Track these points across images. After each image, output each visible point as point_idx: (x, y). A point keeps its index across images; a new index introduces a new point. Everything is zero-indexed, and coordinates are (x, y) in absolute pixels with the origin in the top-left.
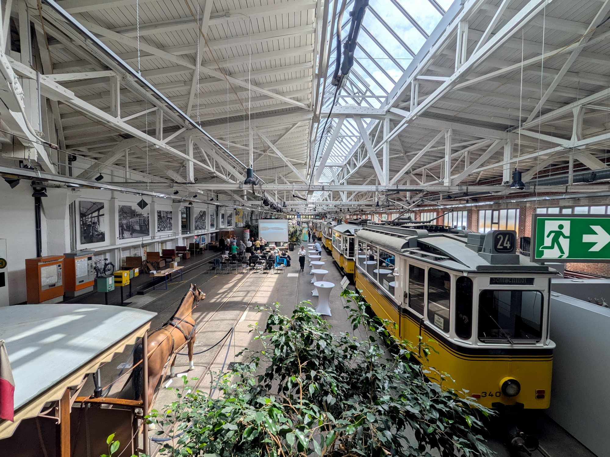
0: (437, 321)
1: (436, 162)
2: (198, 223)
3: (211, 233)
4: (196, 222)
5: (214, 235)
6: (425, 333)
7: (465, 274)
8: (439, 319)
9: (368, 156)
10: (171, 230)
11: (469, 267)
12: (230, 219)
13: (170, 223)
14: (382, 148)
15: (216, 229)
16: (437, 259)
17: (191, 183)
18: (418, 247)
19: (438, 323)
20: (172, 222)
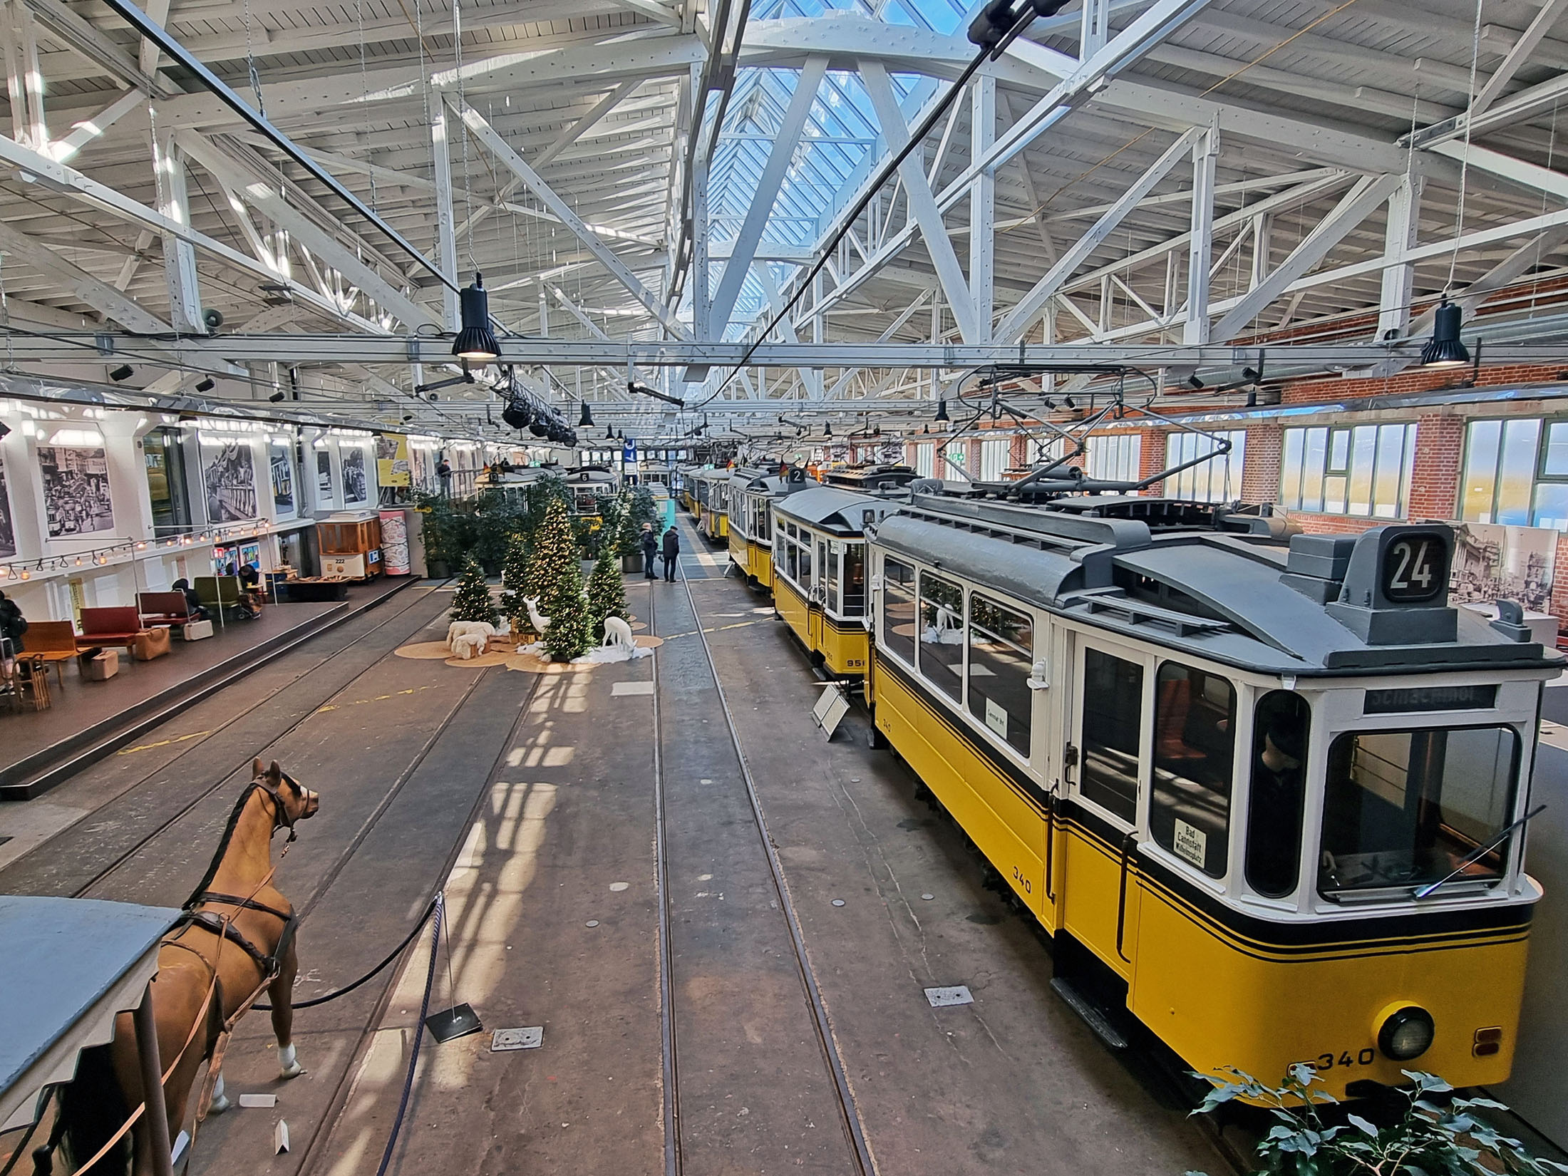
0: (1183, 840)
1: (1152, 252)
2: (223, 494)
3: (279, 534)
4: (213, 488)
5: (294, 538)
6: (1140, 880)
7: (1289, 685)
8: (1192, 834)
9: (911, 224)
10: (107, 526)
11: (1300, 658)
12: (352, 471)
13: (102, 500)
14: (968, 195)
15: (301, 516)
16: (1188, 631)
17: (194, 336)
18: (1115, 584)
19: (1185, 846)
20: (109, 492)
